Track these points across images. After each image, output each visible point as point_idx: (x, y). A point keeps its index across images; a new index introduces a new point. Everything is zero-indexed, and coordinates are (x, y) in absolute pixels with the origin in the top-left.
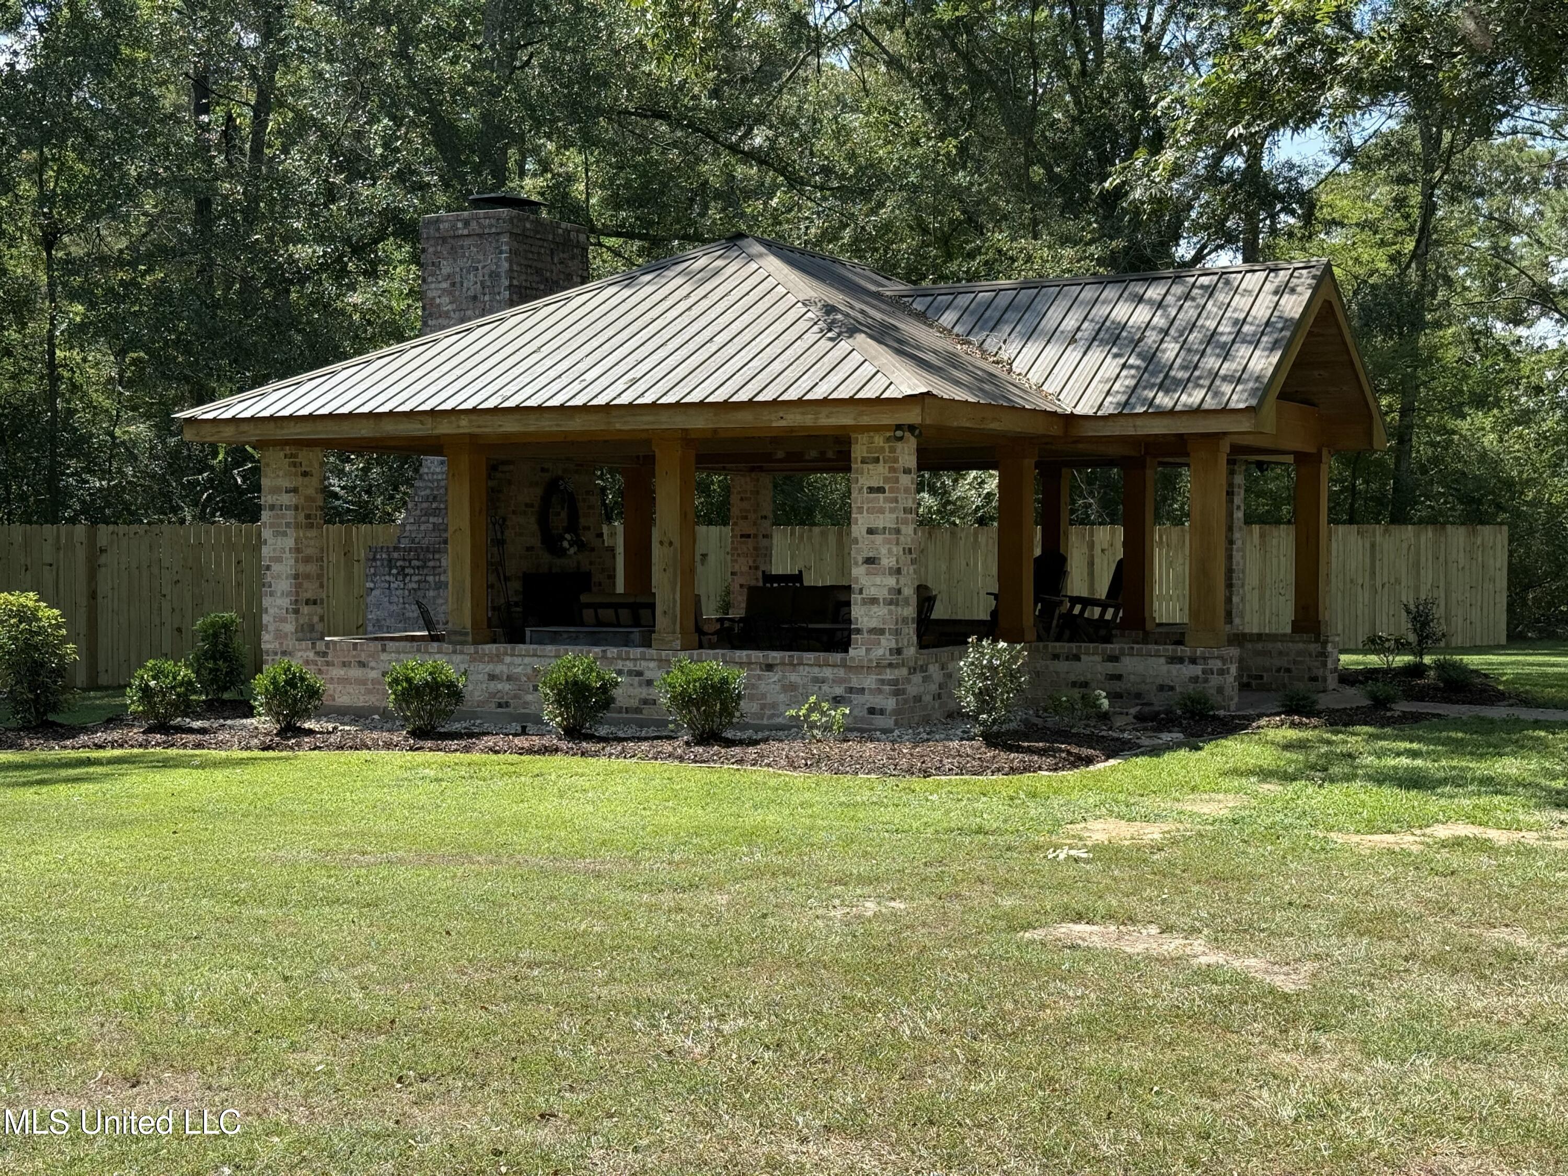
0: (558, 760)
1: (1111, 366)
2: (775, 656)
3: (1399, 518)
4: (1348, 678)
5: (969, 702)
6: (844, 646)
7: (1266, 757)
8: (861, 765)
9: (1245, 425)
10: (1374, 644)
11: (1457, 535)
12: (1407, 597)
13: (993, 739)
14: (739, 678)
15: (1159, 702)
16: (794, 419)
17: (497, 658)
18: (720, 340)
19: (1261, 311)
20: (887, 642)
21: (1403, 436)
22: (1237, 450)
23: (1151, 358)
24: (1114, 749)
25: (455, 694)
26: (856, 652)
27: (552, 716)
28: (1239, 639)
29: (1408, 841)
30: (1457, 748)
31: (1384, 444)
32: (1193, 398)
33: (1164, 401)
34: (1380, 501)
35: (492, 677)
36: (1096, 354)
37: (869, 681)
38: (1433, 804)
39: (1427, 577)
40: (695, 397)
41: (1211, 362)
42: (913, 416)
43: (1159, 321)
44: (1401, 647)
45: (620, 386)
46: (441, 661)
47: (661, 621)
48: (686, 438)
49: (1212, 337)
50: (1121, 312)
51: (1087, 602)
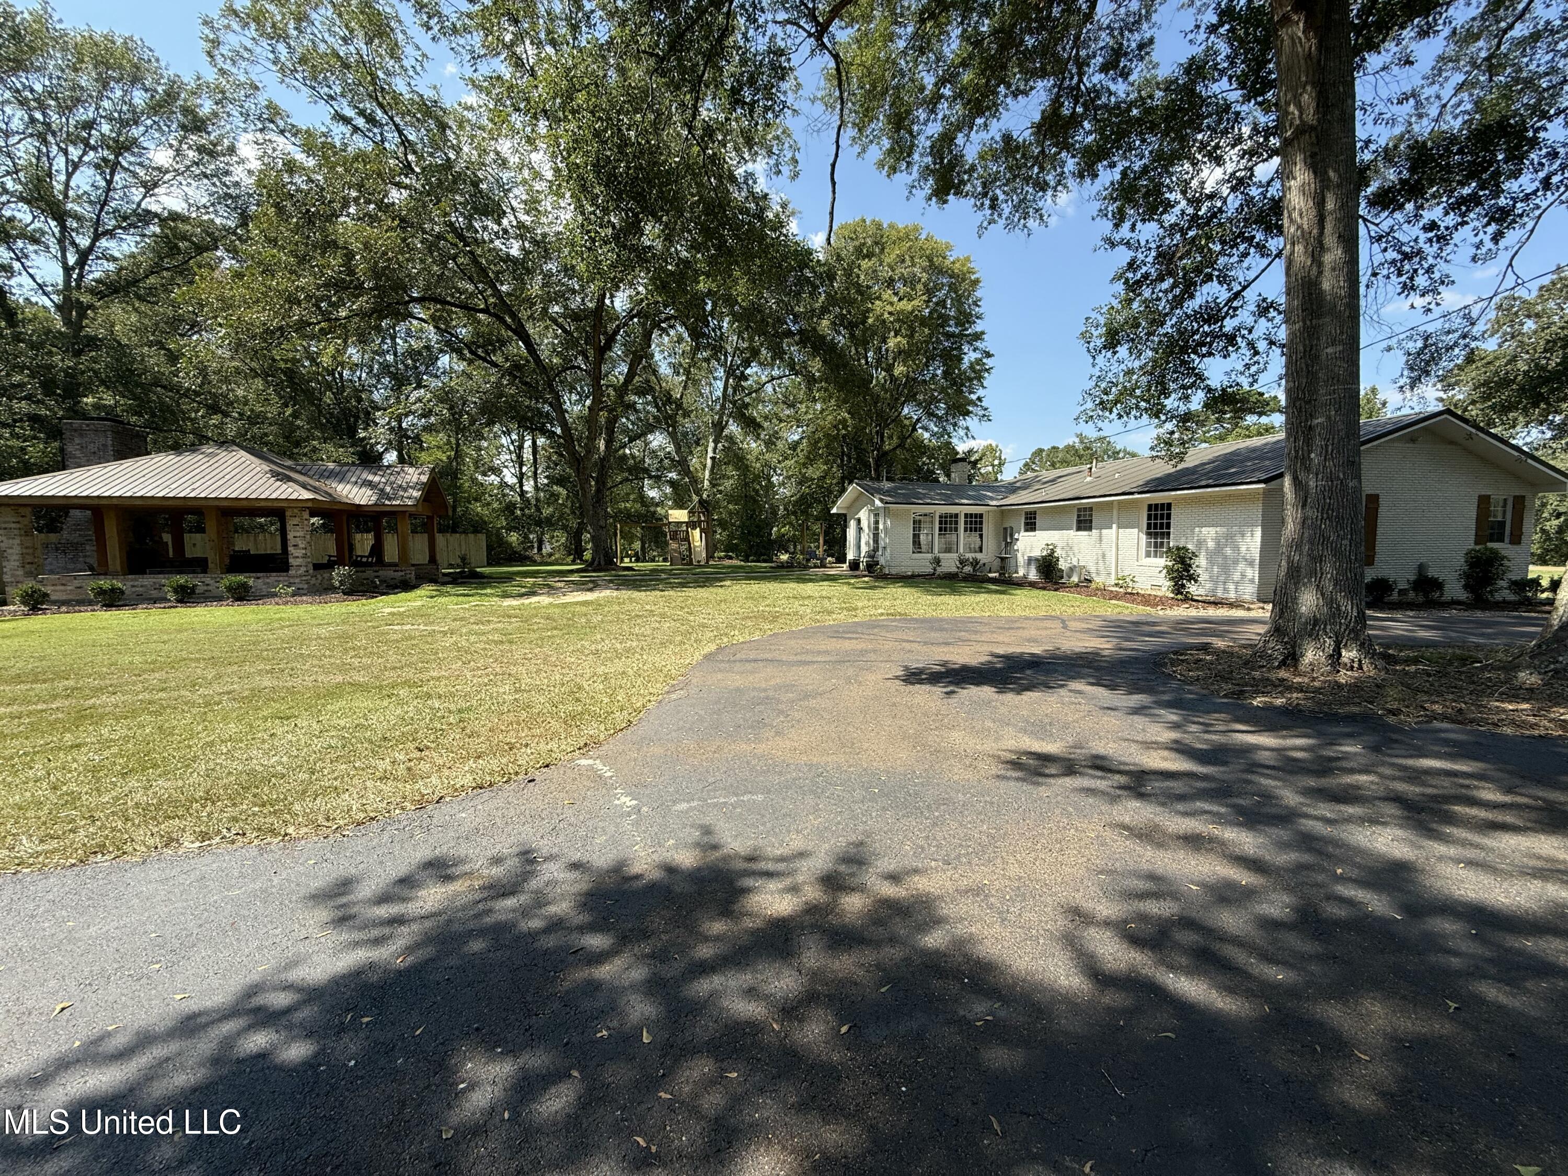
0: (179, 609)
1: (369, 492)
2: (259, 575)
3: (454, 531)
4: (445, 575)
5: (337, 584)
6: (287, 570)
7: (428, 593)
8: (302, 602)
9: (413, 509)
10: (451, 566)
11: (471, 536)
12: (458, 553)
13: (345, 594)
14: (251, 582)
15: (392, 583)
16: (263, 504)
17: (136, 580)
18: (227, 477)
19: (415, 479)
20: (303, 569)
21: (454, 508)
22: (411, 515)
23: (382, 490)
24: (383, 594)
25: (122, 592)
26: (292, 572)
27: (171, 596)
28: (413, 565)
29: (467, 606)
30: (476, 588)
31: (450, 513)
32: (398, 502)
33: (387, 502)
34: (448, 526)
35: (133, 586)
36: (364, 489)
37: (297, 580)
38: (471, 599)
39: (464, 547)
40: (223, 495)
41: (401, 493)
42: (310, 504)
43: (383, 480)
44: (458, 566)
45: (188, 490)
46: (115, 582)
47: (210, 565)
48: (218, 508)
49: (400, 486)
50: (370, 477)
51: (362, 557)
